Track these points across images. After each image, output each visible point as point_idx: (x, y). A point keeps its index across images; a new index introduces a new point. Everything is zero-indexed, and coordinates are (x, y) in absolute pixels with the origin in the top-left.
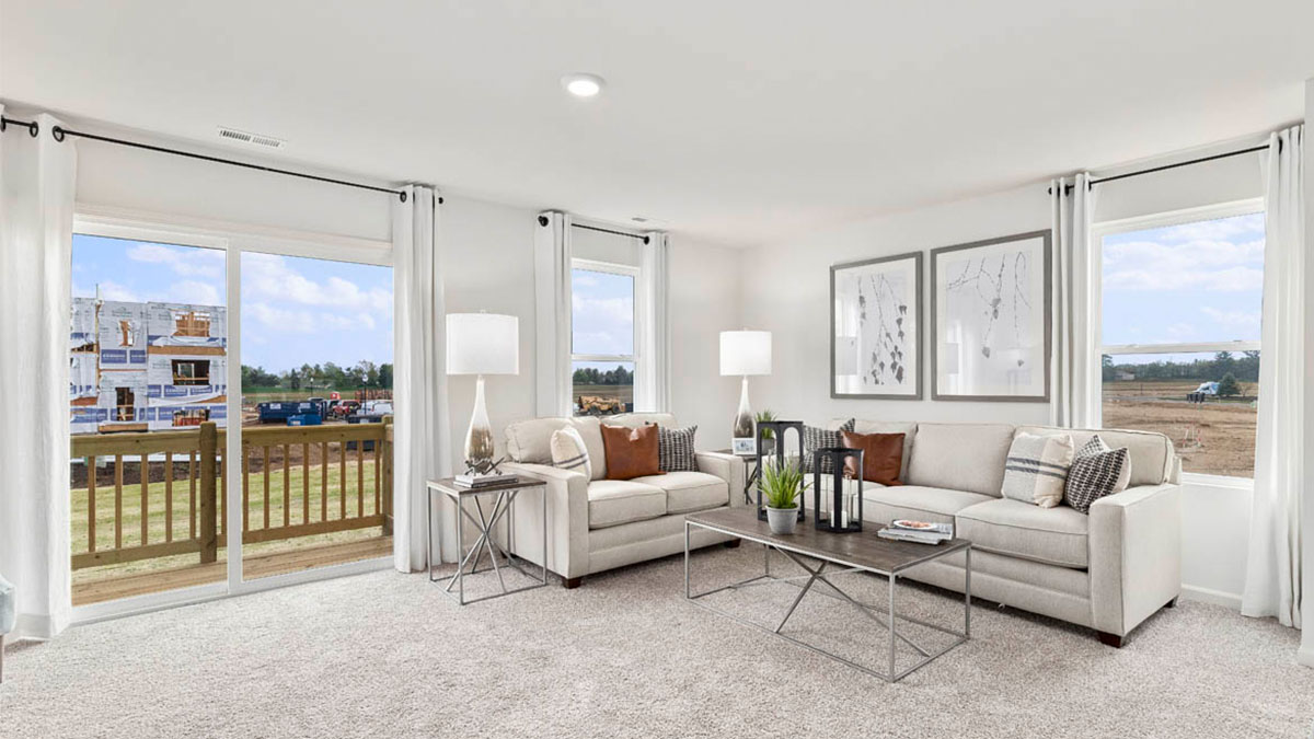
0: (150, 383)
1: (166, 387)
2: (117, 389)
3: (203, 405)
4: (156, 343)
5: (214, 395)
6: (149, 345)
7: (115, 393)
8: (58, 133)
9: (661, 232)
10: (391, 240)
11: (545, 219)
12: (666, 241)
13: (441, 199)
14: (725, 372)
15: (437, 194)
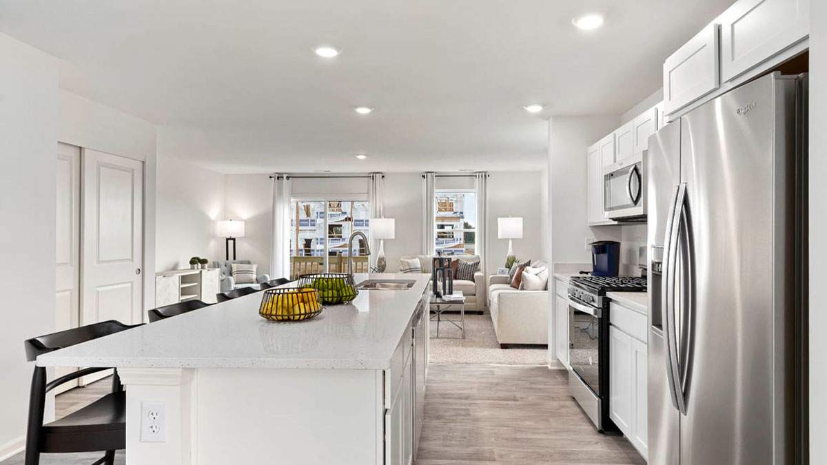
3: (451, 249)
5: (456, 243)
8: (288, 178)
9: (482, 172)
10: (368, 193)
11: (424, 176)
12: (485, 176)
13: (383, 177)
14: (499, 237)
15: (381, 175)
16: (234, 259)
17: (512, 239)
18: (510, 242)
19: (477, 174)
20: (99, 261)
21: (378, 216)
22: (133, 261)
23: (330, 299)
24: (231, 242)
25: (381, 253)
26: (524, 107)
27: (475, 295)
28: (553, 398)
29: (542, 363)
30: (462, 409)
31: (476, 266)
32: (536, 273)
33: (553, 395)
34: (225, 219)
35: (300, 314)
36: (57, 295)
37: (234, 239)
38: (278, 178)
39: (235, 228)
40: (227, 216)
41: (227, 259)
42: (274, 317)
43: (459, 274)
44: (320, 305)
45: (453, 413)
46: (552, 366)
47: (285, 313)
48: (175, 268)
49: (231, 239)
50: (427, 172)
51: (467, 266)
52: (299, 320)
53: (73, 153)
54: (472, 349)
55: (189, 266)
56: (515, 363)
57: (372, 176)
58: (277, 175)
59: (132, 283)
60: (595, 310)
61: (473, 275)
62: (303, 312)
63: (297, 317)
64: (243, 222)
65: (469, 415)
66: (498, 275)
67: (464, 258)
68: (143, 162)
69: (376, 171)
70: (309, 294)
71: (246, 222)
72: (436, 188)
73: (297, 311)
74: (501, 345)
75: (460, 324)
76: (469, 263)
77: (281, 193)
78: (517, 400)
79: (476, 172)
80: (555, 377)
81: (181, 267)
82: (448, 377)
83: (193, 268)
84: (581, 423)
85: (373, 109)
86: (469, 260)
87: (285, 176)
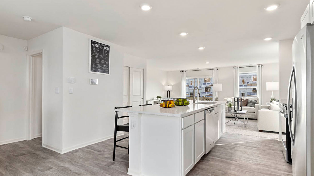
0: (248, 92)
1: (251, 93)
2: (242, 93)
4: (249, 83)
6: (247, 84)
7: (241, 94)
8: (185, 71)
9: (260, 65)
10: (212, 75)
11: (234, 68)
12: (261, 66)
13: (218, 69)
14: (267, 90)
15: (217, 69)
16: (170, 97)
17: (273, 91)
18: (273, 92)
19: (258, 65)
20: (133, 95)
21: (216, 83)
22: (141, 96)
23: (181, 104)
24: (168, 92)
25: (217, 96)
26: (263, 39)
27: (255, 113)
28: (273, 150)
29: (276, 138)
30: (231, 147)
31: (256, 102)
32: (277, 104)
33: (273, 149)
34: (167, 85)
35: (168, 106)
36: (124, 103)
37: (169, 91)
38: (182, 72)
39: (169, 88)
40: (168, 84)
41: (168, 97)
42: (164, 107)
43: (248, 104)
44: (175, 105)
45: (228, 147)
46: (279, 140)
47: (165, 105)
48: (153, 99)
49: (168, 91)
50: (235, 66)
51: (251, 102)
52: (168, 108)
53: (128, 68)
54: (246, 131)
55: (157, 98)
56: (263, 137)
57: (214, 69)
58: (182, 71)
59: (141, 101)
60: (285, 115)
61: (254, 105)
62: (169, 105)
63: (168, 107)
64: (172, 86)
65: (234, 149)
66: (266, 105)
67: (251, 99)
68: (143, 70)
69: (215, 67)
70: (171, 101)
71: (173, 86)
72: (239, 72)
73: (168, 105)
74: (259, 130)
75: (246, 123)
76: (253, 100)
77: (183, 77)
78: (256, 148)
79: (257, 65)
80: (279, 144)
81: (154, 99)
82: (232, 138)
83: (158, 99)
84: (281, 159)
85: (204, 48)
86: (253, 99)
87: (184, 71)
